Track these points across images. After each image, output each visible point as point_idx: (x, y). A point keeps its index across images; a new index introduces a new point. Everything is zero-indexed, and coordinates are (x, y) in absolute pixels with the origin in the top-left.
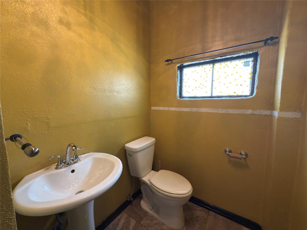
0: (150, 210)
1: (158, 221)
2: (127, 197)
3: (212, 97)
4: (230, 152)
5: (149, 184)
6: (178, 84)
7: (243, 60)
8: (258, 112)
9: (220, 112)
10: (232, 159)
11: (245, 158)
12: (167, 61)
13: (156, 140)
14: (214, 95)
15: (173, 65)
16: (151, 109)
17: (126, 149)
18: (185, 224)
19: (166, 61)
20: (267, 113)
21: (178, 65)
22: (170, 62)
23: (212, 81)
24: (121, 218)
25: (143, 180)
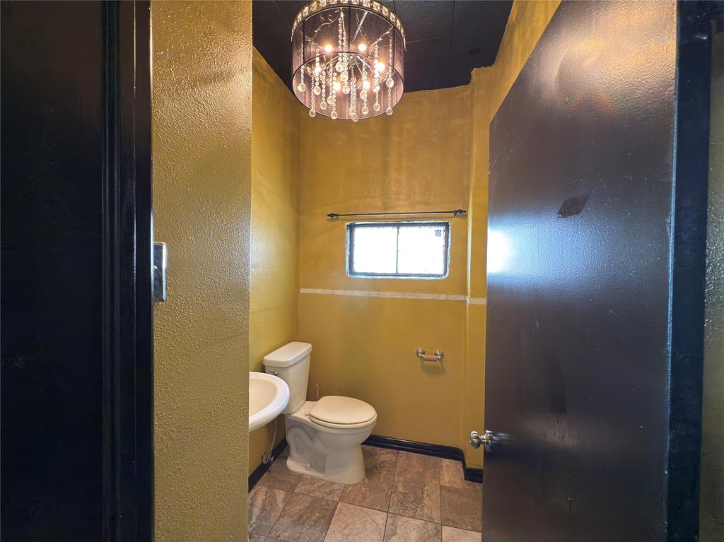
0: (307, 470)
1: (324, 482)
2: (263, 457)
3: (397, 275)
4: (423, 353)
5: (309, 420)
6: (348, 253)
7: (434, 229)
8: (452, 297)
9: (409, 297)
10: (425, 362)
11: (441, 359)
12: (332, 215)
13: (313, 347)
14: (400, 272)
15: (339, 222)
16: (299, 292)
17: (264, 364)
18: (366, 475)
19: (329, 215)
20: (461, 298)
21: (347, 223)
22: (335, 217)
23: (397, 251)
24: (255, 494)
25: (295, 417)
